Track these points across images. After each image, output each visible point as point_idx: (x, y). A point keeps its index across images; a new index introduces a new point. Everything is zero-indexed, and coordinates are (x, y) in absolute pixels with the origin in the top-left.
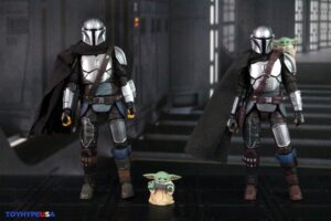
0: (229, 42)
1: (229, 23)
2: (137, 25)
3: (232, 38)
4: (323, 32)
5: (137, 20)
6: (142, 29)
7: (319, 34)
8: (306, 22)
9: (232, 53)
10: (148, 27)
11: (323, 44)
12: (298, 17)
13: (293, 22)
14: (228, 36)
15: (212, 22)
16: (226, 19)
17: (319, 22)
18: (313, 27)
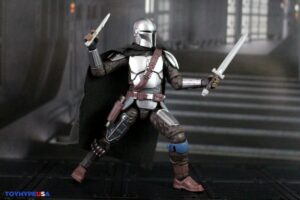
0: (163, 31)
1: (163, 13)
2: (72, 11)
3: (166, 27)
4: (255, 25)
5: (73, 6)
6: (78, 15)
7: (250, 27)
8: (239, 14)
9: (166, 42)
10: (84, 13)
11: (254, 37)
12: (231, 9)
13: (226, 14)
14: (163, 25)
15: (147, 10)
16: (161, 8)
17: (251, 15)
18: (245, 19)
